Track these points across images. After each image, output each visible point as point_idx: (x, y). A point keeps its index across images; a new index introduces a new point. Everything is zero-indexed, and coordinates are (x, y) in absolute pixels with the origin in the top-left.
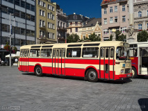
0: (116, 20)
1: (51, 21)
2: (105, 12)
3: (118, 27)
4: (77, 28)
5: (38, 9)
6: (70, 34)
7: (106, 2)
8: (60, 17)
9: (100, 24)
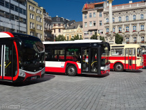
0: (95, 24)
1: (39, 23)
2: (86, 17)
3: (96, 30)
4: (60, 29)
5: (28, 13)
6: (54, 34)
7: (86, 9)
8: (46, 20)
9: (81, 27)
